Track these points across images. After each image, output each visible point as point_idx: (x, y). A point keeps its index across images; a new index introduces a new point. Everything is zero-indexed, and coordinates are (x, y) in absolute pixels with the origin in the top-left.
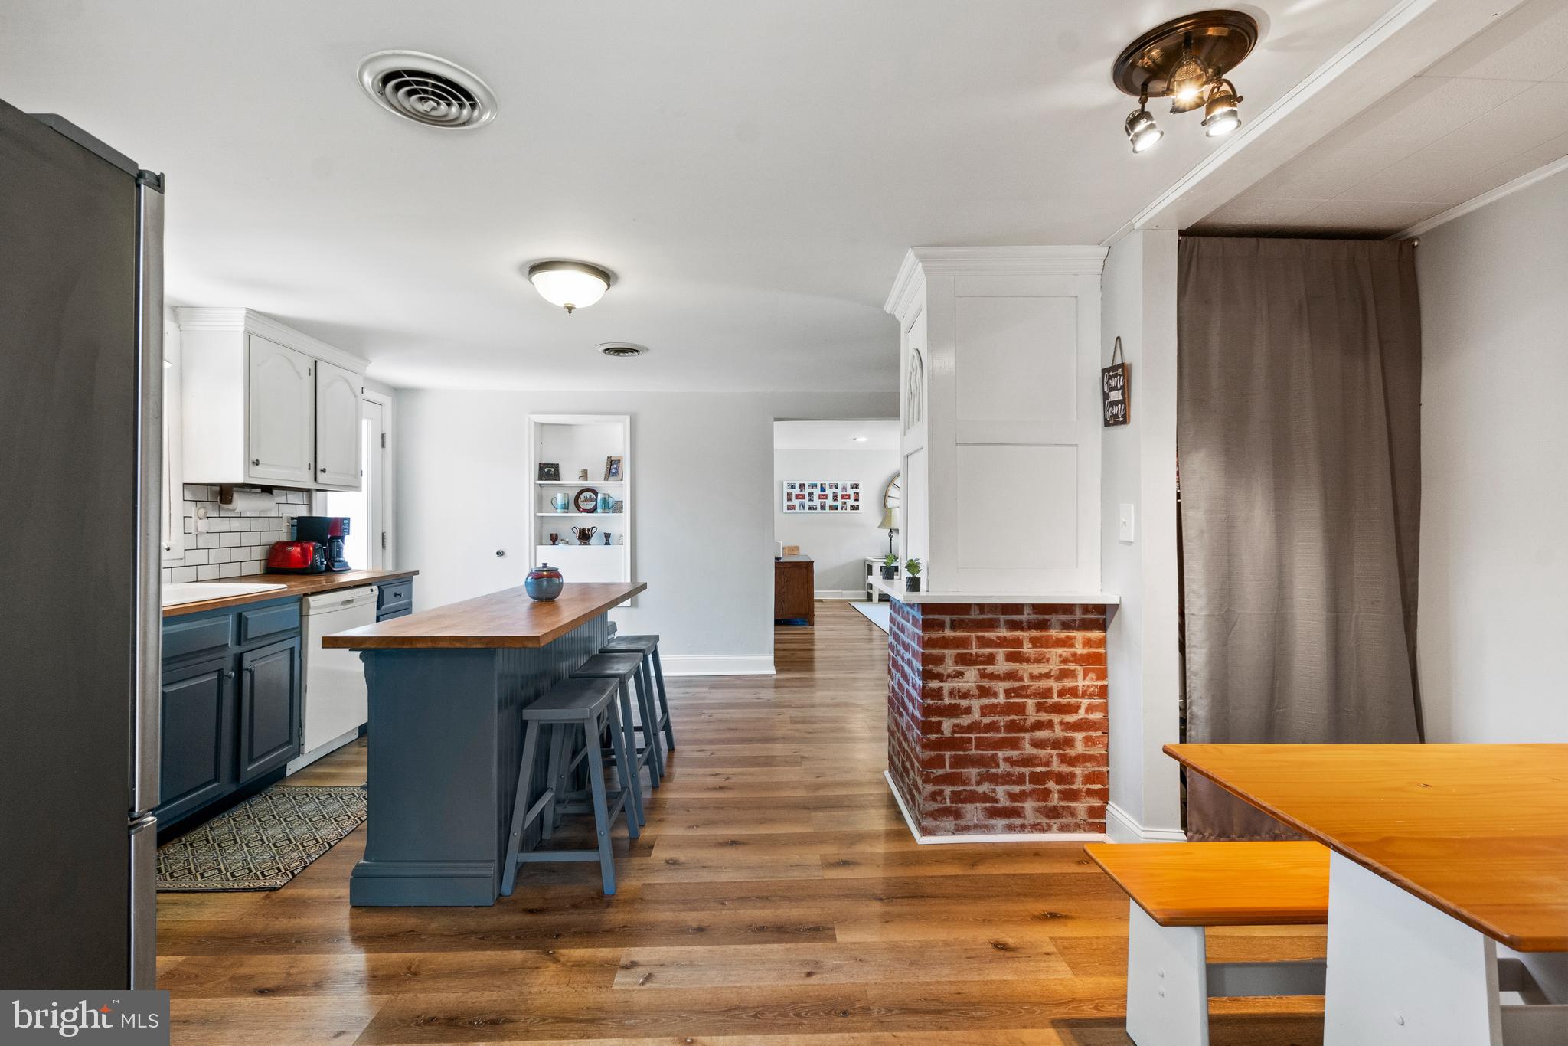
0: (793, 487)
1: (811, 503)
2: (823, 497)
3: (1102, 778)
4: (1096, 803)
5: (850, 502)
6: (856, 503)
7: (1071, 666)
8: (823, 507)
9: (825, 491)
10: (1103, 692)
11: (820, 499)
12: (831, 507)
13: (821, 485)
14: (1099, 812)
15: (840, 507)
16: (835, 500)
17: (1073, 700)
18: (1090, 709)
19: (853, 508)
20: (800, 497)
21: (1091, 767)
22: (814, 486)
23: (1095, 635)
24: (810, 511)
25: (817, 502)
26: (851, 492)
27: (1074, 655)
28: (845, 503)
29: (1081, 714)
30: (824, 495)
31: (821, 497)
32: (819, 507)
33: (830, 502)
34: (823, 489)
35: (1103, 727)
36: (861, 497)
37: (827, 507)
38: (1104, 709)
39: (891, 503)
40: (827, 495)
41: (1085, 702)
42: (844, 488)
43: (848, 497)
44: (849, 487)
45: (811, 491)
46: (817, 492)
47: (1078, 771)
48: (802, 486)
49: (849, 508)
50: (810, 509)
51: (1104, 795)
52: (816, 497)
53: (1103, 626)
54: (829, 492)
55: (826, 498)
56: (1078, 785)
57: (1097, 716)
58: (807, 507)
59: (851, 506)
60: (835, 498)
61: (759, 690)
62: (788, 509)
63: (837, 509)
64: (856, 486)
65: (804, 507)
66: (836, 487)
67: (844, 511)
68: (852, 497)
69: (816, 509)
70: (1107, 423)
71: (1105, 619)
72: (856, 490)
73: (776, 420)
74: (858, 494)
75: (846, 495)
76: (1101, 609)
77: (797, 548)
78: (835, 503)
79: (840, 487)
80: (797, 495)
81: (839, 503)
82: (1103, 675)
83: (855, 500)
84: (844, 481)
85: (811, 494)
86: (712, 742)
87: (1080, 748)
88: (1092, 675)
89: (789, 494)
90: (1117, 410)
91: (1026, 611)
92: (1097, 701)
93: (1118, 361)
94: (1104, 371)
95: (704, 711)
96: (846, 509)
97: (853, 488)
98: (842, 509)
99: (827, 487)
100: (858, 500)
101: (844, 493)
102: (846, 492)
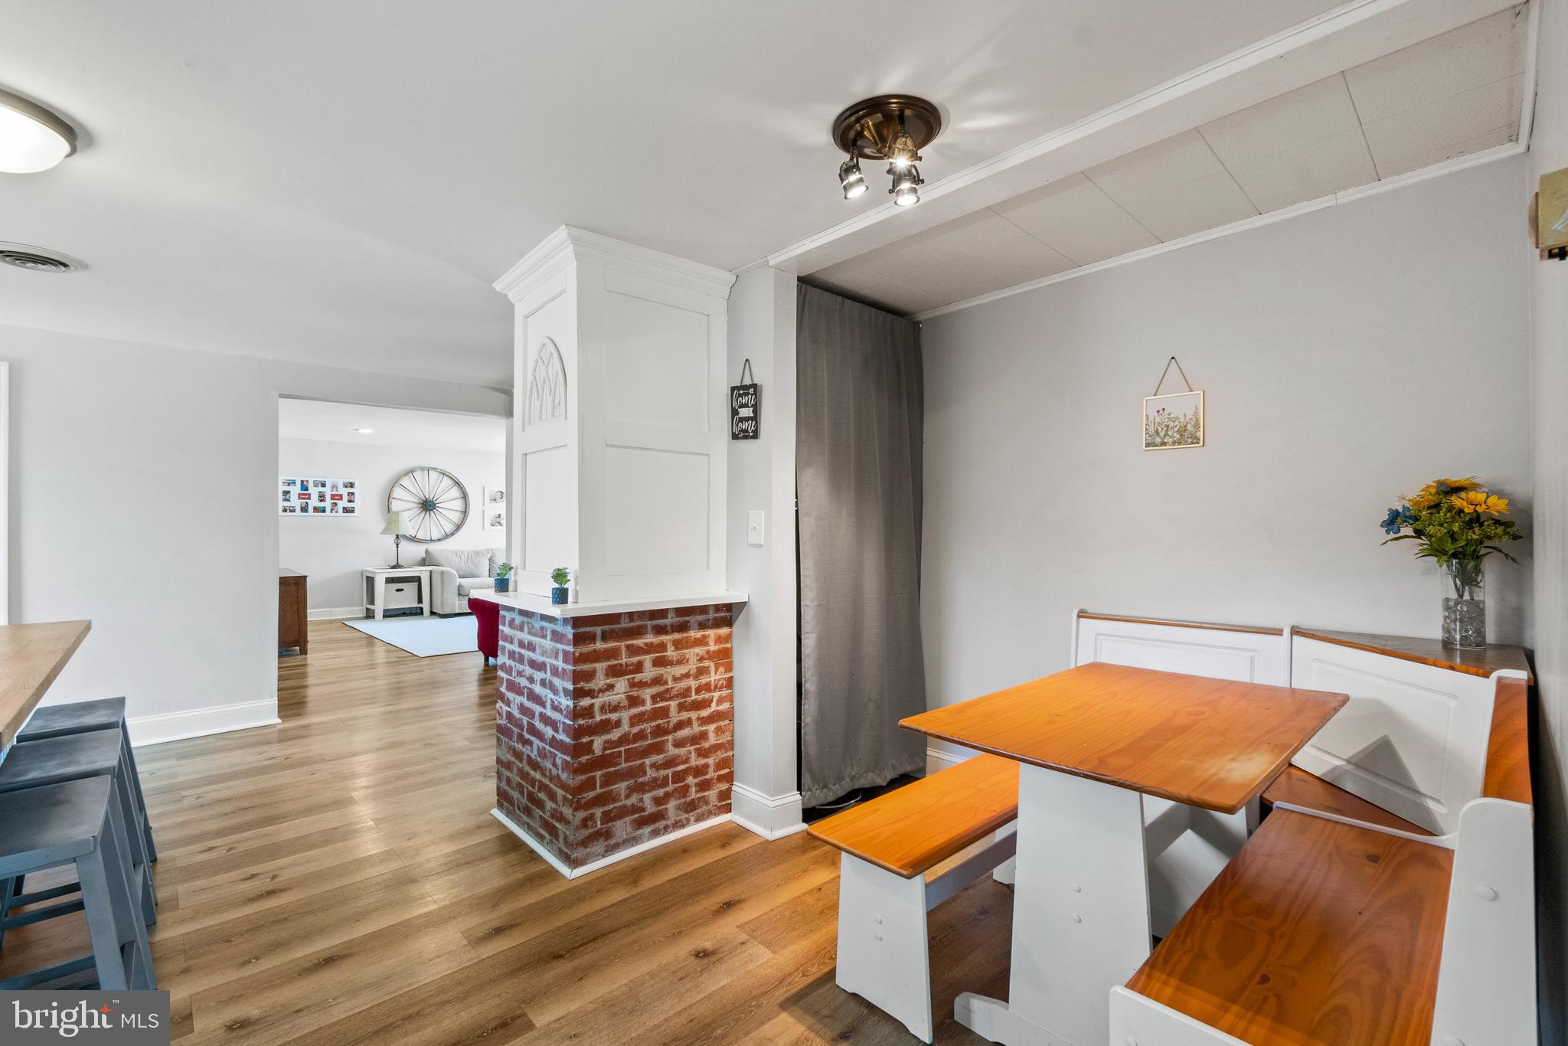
1: (287, 504)
2: (305, 495)
3: (727, 762)
4: (724, 786)
5: (343, 503)
6: (350, 505)
7: (706, 663)
8: (304, 509)
9: (307, 489)
10: (730, 683)
11: (299, 498)
12: (316, 509)
13: (302, 482)
14: (726, 795)
15: (328, 510)
16: (321, 501)
17: (707, 695)
18: (720, 701)
19: (346, 510)
21: (721, 755)
22: (289, 483)
23: (724, 631)
24: (285, 514)
25: (295, 502)
26: (344, 491)
27: (708, 652)
28: (336, 504)
29: (714, 707)
30: (306, 494)
31: (300, 496)
32: (298, 509)
33: (314, 502)
34: (304, 487)
35: (729, 715)
36: (357, 498)
37: (311, 509)
38: (730, 698)
39: (396, 506)
40: (309, 495)
41: (716, 695)
42: (335, 487)
43: (341, 497)
44: (341, 486)
45: (287, 488)
46: (295, 490)
47: (711, 761)
49: (341, 510)
50: (285, 510)
51: (729, 778)
52: (294, 496)
53: (729, 623)
54: (314, 492)
55: (309, 498)
56: (711, 774)
57: (725, 706)
59: (344, 509)
60: (322, 498)
61: (265, 748)
63: (324, 511)
64: (352, 485)
66: (323, 485)
67: (334, 514)
68: (345, 497)
69: (294, 511)
70: (735, 437)
71: (731, 616)
72: (351, 490)
73: (282, 396)
74: (353, 494)
75: (337, 495)
76: (729, 607)
78: (322, 504)
79: (328, 485)
81: (328, 504)
82: (729, 668)
83: (350, 501)
84: (336, 478)
85: (287, 493)
86: (219, 833)
87: (712, 739)
88: (721, 669)
90: (748, 426)
91: (671, 615)
92: (725, 692)
93: (747, 382)
94: (733, 389)
95: (185, 793)
96: (337, 512)
97: (346, 487)
98: (331, 512)
99: (311, 486)
100: (354, 502)
101: (335, 492)
102: (337, 491)
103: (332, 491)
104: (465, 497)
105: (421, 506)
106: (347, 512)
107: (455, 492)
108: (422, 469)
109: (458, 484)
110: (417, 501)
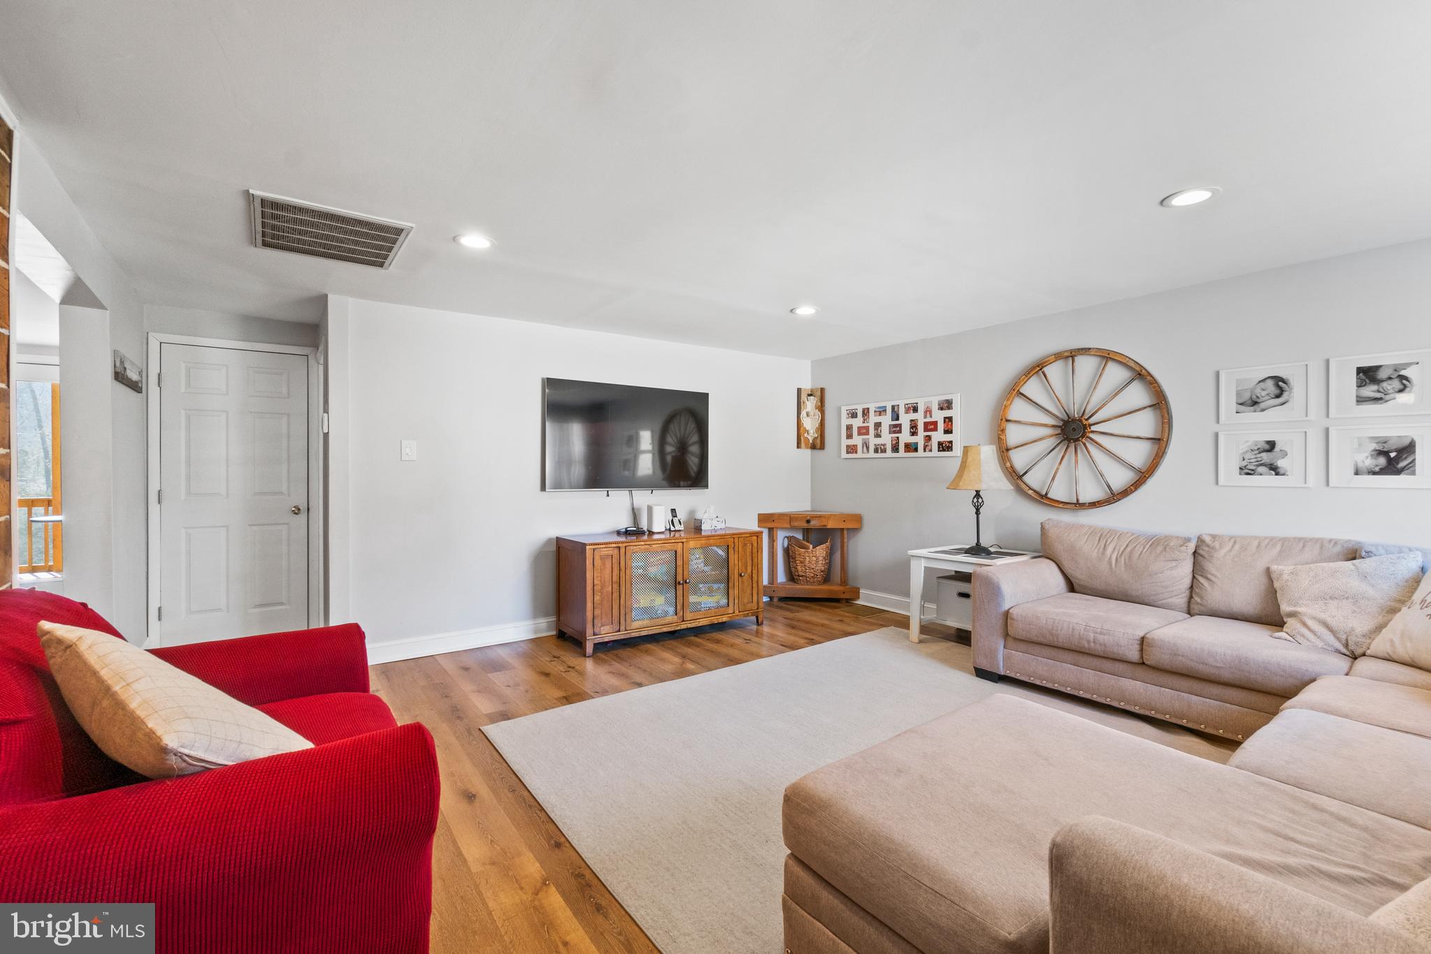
0: (854, 415)
1: (879, 441)
2: (896, 429)
5: (939, 436)
6: (948, 437)
9: (897, 419)
13: (893, 407)
15: (921, 447)
19: (942, 447)
20: (863, 431)
22: (881, 411)
26: (939, 416)
33: (905, 437)
34: (896, 417)
37: (902, 447)
42: (928, 412)
44: (935, 408)
45: (878, 419)
46: (886, 420)
48: (866, 412)
49: (935, 447)
50: (876, 451)
52: (885, 429)
54: (905, 420)
55: (900, 432)
58: (872, 448)
59: (940, 444)
60: (914, 429)
62: (848, 452)
63: (916, 450)
64: (947, 405)
65: (868, 448)
66: (915, 410)
67: (928, 454)
68: (941, 426)
72: (947, 413)
77: (858, 519)
78: (913, 439)
79: (921, 409)
80: (859, 428)
81: (919, 439)
85: (878, 425)
89: (849, 428)
96: (931, 451)
97: (942, 409)
98: (925, 450)
99: (902, 411)
100: (951, 432)
101: (928, 420)
102: (931, 417)
103: (925, 417)
104: (1160, 403)
105: (1059, 431)
106: (944, 450)
107: (1137, 395)
108: (1059, 356)
109: (1141, 375)
110: (1051, 421)
